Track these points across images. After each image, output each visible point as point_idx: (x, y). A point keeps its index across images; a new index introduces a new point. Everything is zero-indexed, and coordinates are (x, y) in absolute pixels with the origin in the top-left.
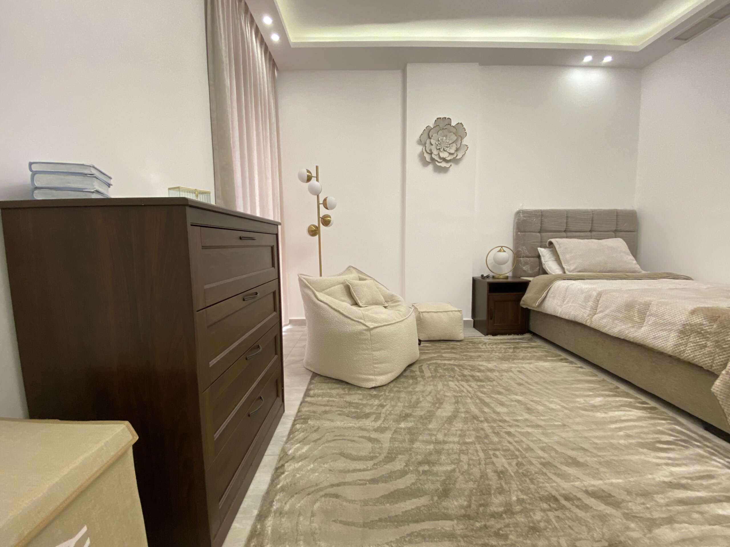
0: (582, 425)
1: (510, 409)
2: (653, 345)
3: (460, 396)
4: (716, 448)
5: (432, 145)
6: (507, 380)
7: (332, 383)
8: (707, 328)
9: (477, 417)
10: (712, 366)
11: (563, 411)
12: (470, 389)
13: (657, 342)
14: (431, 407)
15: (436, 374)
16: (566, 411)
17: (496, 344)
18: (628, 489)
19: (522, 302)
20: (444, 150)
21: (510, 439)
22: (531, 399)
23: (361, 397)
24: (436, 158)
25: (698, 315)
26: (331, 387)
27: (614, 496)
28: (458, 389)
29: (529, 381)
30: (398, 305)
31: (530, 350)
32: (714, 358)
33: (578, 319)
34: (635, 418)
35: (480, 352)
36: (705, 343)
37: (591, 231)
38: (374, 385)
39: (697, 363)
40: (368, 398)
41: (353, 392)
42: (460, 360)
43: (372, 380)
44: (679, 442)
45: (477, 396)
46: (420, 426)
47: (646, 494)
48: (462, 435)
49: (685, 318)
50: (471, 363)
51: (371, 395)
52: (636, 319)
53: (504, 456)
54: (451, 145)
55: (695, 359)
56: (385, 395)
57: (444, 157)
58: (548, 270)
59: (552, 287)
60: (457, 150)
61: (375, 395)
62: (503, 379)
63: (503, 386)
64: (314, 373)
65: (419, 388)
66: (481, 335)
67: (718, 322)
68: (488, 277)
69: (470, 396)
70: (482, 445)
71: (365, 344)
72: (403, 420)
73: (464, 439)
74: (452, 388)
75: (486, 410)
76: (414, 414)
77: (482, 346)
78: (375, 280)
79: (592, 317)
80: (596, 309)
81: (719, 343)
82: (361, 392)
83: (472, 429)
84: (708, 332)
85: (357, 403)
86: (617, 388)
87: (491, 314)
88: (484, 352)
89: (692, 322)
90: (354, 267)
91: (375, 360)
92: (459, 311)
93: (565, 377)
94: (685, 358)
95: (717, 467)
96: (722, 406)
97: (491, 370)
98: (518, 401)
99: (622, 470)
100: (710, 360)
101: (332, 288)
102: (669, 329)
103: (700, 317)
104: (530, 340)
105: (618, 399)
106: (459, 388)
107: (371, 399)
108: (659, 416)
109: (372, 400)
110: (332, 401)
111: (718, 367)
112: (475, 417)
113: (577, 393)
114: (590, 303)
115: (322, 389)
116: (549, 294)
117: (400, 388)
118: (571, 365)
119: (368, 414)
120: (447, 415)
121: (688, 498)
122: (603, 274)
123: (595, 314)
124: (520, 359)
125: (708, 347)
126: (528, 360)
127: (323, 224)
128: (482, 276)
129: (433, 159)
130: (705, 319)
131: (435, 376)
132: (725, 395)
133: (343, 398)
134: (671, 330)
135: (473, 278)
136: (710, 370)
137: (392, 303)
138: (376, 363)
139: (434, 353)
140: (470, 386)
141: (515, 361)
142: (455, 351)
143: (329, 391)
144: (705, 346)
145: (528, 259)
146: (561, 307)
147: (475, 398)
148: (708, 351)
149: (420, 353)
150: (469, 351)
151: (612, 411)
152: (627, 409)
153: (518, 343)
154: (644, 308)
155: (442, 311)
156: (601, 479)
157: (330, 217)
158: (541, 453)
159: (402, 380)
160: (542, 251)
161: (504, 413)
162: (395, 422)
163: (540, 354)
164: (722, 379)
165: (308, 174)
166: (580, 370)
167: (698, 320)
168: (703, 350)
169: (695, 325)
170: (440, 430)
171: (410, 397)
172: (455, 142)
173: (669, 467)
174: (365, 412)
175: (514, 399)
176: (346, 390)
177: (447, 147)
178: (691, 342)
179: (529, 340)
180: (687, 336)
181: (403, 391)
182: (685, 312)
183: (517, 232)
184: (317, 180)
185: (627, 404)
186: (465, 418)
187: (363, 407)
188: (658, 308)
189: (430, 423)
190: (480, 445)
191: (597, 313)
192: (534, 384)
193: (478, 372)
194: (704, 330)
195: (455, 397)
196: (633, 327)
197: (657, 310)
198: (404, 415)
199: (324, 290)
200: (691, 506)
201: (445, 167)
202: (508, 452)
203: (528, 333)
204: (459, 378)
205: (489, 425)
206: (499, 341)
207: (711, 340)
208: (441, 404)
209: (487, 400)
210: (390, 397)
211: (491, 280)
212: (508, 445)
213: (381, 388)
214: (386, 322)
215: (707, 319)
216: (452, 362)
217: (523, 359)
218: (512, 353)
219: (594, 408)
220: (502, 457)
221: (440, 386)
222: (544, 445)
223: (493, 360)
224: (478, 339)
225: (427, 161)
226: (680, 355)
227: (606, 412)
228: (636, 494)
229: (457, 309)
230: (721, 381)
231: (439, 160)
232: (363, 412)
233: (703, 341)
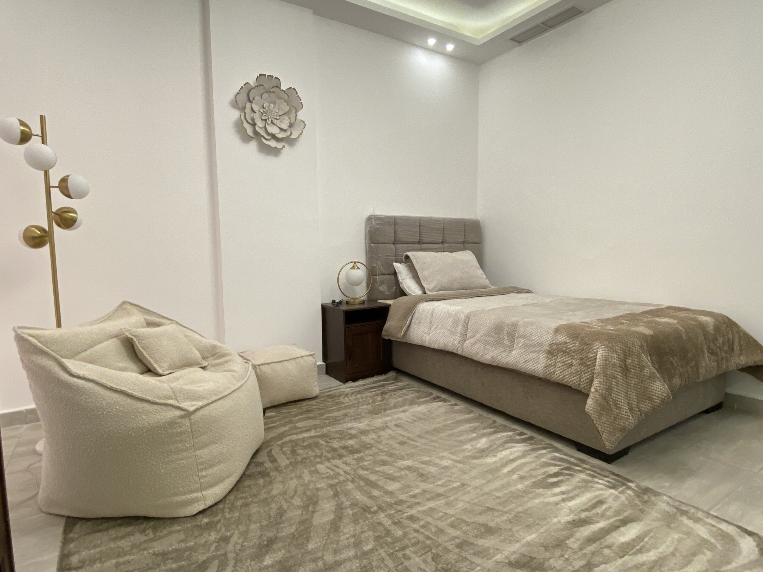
0: (479, 479)
1: (403, 482)
2: (526, 369)
3: (338, 483)
4: (594, 469)
5: (255, 112)
6: (386, 442)
7: (114, 527)
8: (571, 346)
9: (368, 508)
10: (579, 384)
11: (456, 467)
12: (347, 468)
13: (529, 366)
14: (302, 515)
15: (296, 459)
16: (459, 465)
17: (359, 392)
18: (543, 543)
19: (384, 333)
20: (272, 122)
21: (416, 526)
22: (420, 461)
23: (182, 536)
24: (263, 133)
25: (561, 333)
26: (114, 536)
27: (535, 558)
28: (332, 473)
29: (411, 436)
30: (227, 362)
31: (399, 393)
32: (581, 376)
33: (449, 348)
34: (519, 454)
35: (344, 409)
36: (571, 362)
37: (442, 243)
38: (201, 508)
39: (566, 384)
40: (196, 533)
41: (165, 532)
42: (322, 427)
43: (197, 500)
44: (564, 471)
45: (359, 476)
46: (295, 552)
47: (560, 544)
48: (357, 544)
49: (550, 337)
50: (338, 428)
51: (199, 526)
52: (507, 342)
53: (415, 553)
54: (281, 117)
55: (564, 379)
56: (225, 518)
57: (274, 133)
58: (407, 290)
59: (416, 312)
60: (291, 126)
61: (207, 524)
62: (381, 441)
63: (385, 451)
64: (68, 517)
65: (277, 489)
66: (339, 383)
67: (579, 339)
68: (340, 303)
69: (351, 479)
70: (386, 548)
71: (181, 441)
72: (267, 552)
73: (362, 548)
74: (324, 474)
75: (376, 493)
76: (280, 535)
77: (344, 398)
78: (177, 323)
79: (463, 344)
80: (466, 334)
81: (583, 361)
82: (179, 528)
83: (367, 528)
84: (572, 350)
85: (177, 550)
86: (495, 422)
87: (349, 352)
88: (349, 407)
89: (557, 341)
90: (133, 302)
91: (202, 465)
92: (311, 355)
93: (444, 421)
94: (555, 380)
95: (601, 489)
96: (597, 425)
97: (364, 432)
98: (408, 468)
99: (531, 522)
100: (577, 379)
101: (97, 347)
102: (538, 350)
103: (563, 336)
104: (396, 379)
105: (499, 435)
106: (332, 470)
107: (201, 535)
108: (539, 446)
109: (204, 535)
110: (124, 563)
111: (585, 385)
112: (366, 509)
113: (462, 438)
114: (460, 328)
115: (95, 547)
116: (414, 320)
117: (246, 498)
118: (445, 404)
119: (204, 562)
120: (328, 519)
121: (594, 533)
122: (461, 293)
123: (466, 340)
124: (391, 408)
125: (574, 365)
126: (401, 407)
127: (59, 225)
128: (334, 302)
129: (256, 133)
130: (568, 337)
131: (295, 461)
132: (598, 414)
133: (145, 549)
134: (539, 351)
135: (322, 306)
136: (578, 389)
137: (214, 359)
138: (202, 470)
139: (284, 425)
140: (346, 463)
141: (388, 412)
142: (310, 415)
143: (112, 545)
144: (571, 365)
145: (384, 277)
146: (428, 335)
147: (358, 480)
148: (574, 370)
149: (265, 429)
150: (329, 411)
151: (499, 452)
152: (510, 444)
153: (383, 386)
154: (513, 329)
155: (288, 358)
156: (517, 541)
157: (75, 212)
158: (454, 532)
159: (247, 483)
160: (399, 267)
161: (398, 490)
162: (254, 560)
163: (411, 396)
164: (593, 398)
165: (22, 128)
166: (456, 408)
167: (562, 339)
168: (570, 369)
169: (560, 344)
170: (326, 546)
171: (266, 509)
172: (287, 113)
173: (566, 503)
174: (197, 562)
175: (402, 467)
176: (149, 531)
177: (276, 119)
178: (559, 362)
179: (394, 379)
180: (555, 356)
181: (252, 502)
182: (549, 331)
183: (370, 244)
184: (44, 142)
185: (509, 439)
186: (353, 515)
187: (190, 554)
188: (526, 328)
189: (308, 541)
190: (383, 550)
191: (467, 338)
192: (417, 439)
193: (350, 438)
194: (569, 348)
195: (331, 486)
196: (504, 351)
197: (525, 331)
198: (266, 543)
199: (79, 353)
200: (598, 542)
201: (276, 147)
202: (419, 546)
203: (391, 370)
204: (329, 455)
205: (386, 514)
206: (362, 388)
207: (576, 358)
208: (315, 504)
209: (373, 478)
210: (233, 519)
211: (344, 307)
212: (416, 535)
213: (214, 509)
214: (215, 395)
215: (570, 336)
216: (312, 433)
217: (395, 407)
218: (381, 401)
219: (483, 453)
220: (414, 556)
221: (307, 477)
222: (453, 518)
223: (363, 417)
224: (336, 390)
225: (249, 136)
226: (550, 376)
227: (495, 454)
228: (552, 547)
229: (308, 353)
230: (593, 399)
231: (267, 137)
232: (192, 564)
233: (569, 360)
